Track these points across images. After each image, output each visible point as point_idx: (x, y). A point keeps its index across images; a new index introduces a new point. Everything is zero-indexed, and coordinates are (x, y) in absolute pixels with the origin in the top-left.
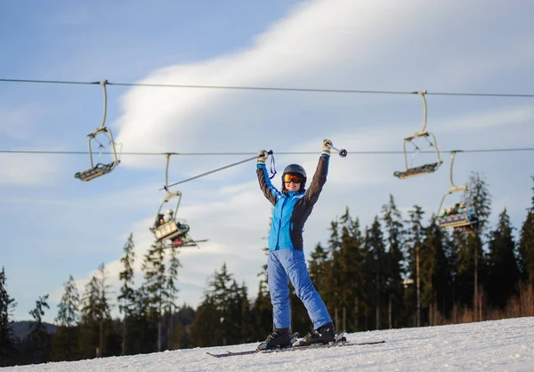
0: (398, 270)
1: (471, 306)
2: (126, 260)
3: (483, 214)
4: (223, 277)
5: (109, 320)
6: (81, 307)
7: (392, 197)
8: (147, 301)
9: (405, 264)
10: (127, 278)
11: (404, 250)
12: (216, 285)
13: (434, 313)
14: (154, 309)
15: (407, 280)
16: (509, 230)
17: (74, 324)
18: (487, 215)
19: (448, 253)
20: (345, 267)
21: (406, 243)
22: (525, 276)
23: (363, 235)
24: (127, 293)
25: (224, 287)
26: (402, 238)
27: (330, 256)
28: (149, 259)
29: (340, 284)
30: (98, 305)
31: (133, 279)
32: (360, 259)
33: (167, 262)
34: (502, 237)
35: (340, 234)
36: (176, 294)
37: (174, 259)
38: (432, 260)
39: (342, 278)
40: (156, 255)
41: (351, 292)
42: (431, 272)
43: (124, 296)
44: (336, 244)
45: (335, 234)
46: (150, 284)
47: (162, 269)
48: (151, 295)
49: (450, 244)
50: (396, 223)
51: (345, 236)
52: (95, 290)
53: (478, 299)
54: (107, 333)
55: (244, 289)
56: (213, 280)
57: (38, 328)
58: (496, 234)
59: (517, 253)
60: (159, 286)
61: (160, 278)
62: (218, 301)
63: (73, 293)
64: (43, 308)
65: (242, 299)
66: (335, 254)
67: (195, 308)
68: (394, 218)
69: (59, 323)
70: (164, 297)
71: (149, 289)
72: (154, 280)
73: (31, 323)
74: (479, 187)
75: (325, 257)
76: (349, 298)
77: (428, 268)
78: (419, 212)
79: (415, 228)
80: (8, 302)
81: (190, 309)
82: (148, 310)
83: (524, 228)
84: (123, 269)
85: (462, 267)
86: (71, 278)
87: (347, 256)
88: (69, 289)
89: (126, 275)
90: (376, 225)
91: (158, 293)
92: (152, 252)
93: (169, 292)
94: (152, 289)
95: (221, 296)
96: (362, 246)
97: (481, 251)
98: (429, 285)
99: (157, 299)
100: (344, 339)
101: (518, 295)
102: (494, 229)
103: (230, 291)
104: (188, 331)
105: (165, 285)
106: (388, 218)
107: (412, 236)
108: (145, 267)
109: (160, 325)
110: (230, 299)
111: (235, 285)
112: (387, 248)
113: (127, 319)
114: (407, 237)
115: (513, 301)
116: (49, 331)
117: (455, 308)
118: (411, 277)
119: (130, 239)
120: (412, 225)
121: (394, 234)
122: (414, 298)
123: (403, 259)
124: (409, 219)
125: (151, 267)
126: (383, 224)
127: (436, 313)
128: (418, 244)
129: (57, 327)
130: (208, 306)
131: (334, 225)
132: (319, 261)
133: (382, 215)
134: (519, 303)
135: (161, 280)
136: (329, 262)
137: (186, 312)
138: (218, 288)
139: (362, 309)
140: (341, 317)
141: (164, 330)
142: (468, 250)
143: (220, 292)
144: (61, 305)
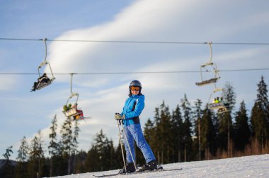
0: (189, 132)
1: (226, 150)
2: (53, 128)
3: (232, 103)
4: (101, 136)
5: (43, 158)
6: (29, 152)
7: (185, 95)
8: (62, 149)
9: (193, 129)
10: (53, 137)
11: (192, 121)
12: (97, 140)
13: (207, 153)
14: (66, 153)
15: (194, 137)
16: (245, 111)
17: (26, 160)
18: (234, 103)
19: (214, 123)
20: (162, 131)
21: (193, 118)
22: (254, 134)
23: (171, 114)
24: (53, 145)
25: (101, 141)
26: (191, 116)
27: (155, 125)
28: (64, 128)
29: (160, 139)
30: (38, 151)
31: (56, 138)
32: (170, 126)
33: (73, 129)
34: (242, 114)
35: (160, 114)
36: (78, 145)
37: (77, 127)
38: (206, 126)
39: (162, 136)
40: (68, 125)
41: (165, 143)
42: (206, 132)
44: (158, 119)
45: (157, 114)
46: (64, 140)
47: (71, 132)
48: (65, 146)
49: (216, 118)
50: (188, 108)
51: (163, 115)
52: (36, 143)
53: (230, 145)
54: (42, 165)
55: (111, 142)
56: (96, 137)
57: (7, 163)
58: (239, 113)
59: (249, 123)
60: (69, 141)
61: (69, 137)
62: (98, 148)
63: (25, 145)
64: (10, 153)
65: (111, 147)
66: (158, 124)
67: (87, 152)
68: (187, 106)
69: (18, 160)
70: (71, 147)
71: (64, 142)
72: (67, 138)
73: (4, 160)
74: (230, 90)
75: (152, 125)
76: (164, 146)
77: (204, 130)
78: (200, 102)
79: (198, 111)
81: (84, 152)
82: (63, 153)
83: (253, 110)
84: (51, 132)
85: (222, 130)
86: (25, 137)
87: (164, 126)
88: (23, 143)
89: (53, 135)
90: (178, 109)
91: (69, 144)
92: (65, 124)
93: (74, 144)
94: (66, 143)
95: (100, 146)
96: (171, 120)
97: (231, 122)
98: (205, 140)
99: (68, 148)
100: (161, 168)
101: (250, 143)
102: (238, 111)
103: (105, 143)
104: (83, 163)
105: (72, 141)
106: (183, 105)
107: (196, 115)
108: (62, 131)
109: (69, 161)
110: (104, 147)
111: (107, 140)
112: (184, 121)
113: (52, 158)
114: (194, 115)
115: (248, 147)
116: (13, 164)
117: (218, 150)
118: (196, 135)
119: (55, 118)
120: (196, 109)
121: (187, 114)
122: (197, 146)
123: (191, 126)
124: (194, 106)
125: (65, 131)
126: (181, 108)
127: (209, 153)
128: (199, 118)
129: (18, 162)
130: (93, 151)
131: (157, 110)
132: (149, 127)
133: (180, 104)
134: (251, 148)
135: (70, 138)
136: (154, 128)
137: (82, 154)
138: (98, 142)
139: (171, 152)
140: (160, 155)
141: (71, 164)
142: (224, 121)
143: (99, 144)
144: (19, 151)
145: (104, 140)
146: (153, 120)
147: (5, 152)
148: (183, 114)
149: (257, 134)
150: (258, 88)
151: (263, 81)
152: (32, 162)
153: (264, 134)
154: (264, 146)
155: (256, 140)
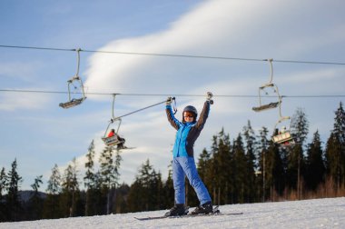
0: (251, 166)
1: (295, 189)
2: (89, 156)
3: (303, 133)
4: (147, 167)
5: (78, 191)
6: (61, 183)
7: (249, 122)
8: (101, 181)
9: (257, 162)
10: (90, 167)
11: (256, 153)
12: (142, 172)
13: (274, 193)
14: (105, 186)
15: (257, 172)
16: (319, 143)
17: (57, 193)
18: (306, 134)
19: (282, 156)
20: (220, 163)
22: (328, 171)
23: (232, 144)
24: (90, 175)
25: (147, 173)
26: (255, 147)
27: (211, 156)
28: (104, 156)
29: (217, 173)
30: (72, 182)
31: (93, 167)
32: (230, 158)
33: (114, 158)
34: (315, 147)
35: (218, 143)
36: (119, 177)
37: (118, 156)
38: (273, 160)
39: (219, 169)
41: (223, 178)
42: (271, 167)
43: (87, 177)
44: (215, 149)
45: (215, 143)
46: (104, 171)
47: (111, 161)
48: (104, 177)
49: (284, 150)
50: (251, 137)
51: (221, 144)
52: (70, 173)
53: (300, 184)
54: (77, 199)
55: (159, 175)
56: (141, 169)
57: (35, 195)
58: (312, 145)
59: (324, 157)
60: (109, 172)
61: (110, 167)
62: (144, 182)
63: (57, 175)
64: (39, 183)
65: (158, 181)
66: (215, 155)
67: (130, 185)
68: (250, 134)
69: (48, 192)
70: (112, 179)
71: (103, 173)
72: (106, 168)
73: (31, 192)
74: (301, 117)
75: (208, 156)
76: (222, 182)
77: (270, 165)
78: (265, 131)
79: (263, 141)
80: (18, 179)
81: (127, 186)
82: (102, 186)
83: (328, 142)
84: (87, 161)
85: (290, 165)
86: (56, 166)
87: (222, 157)
88: (55, 172)
89: (89, 165)
90: (240, 138)
91: (108, 176)
92: (105, 152)
93: (114, 175)
94: (105, 174)
95: (145, 179)
96: (231, 151)
97: (302, 155)
98: (270, 175)
99: (108, 179)
100: (218, 211)
101: (324, 182)
102: (311, 142)
103: (151, 176)
104: (126, 199)
105: (112, 172)
106: (246, 134)
107: (261, 145)
108: (101, 160)
109: (108, 196)
110: (151, 181)
111: (154, 172)
112: (246, 152)
113: (89, 191)
114: (258, 146)
115: (321, 186)
116: (42, 197)
117: (286, 189)
118: (260, 170)
119: (92, 143)
120: (261, 139)
121: (250, 144)
122: (261, 183)
123: (255, 159)
124: (259, 135)
125: (104, 160)
126: (244, 137)
128: (264, 150)
130: (137, 184)
131: (215, 138)
132: (204, 159)
133: (243, 133)
134: (324, 187)
135: (110, 169)
136: (210, 160)
137: (124, 188)
138: (144, 174)
139: (230, 189)
140: (217, 193)
141: (111, 198)
142: (294, 154)
143: (145, 176)
144: (50, 182)
145: (150, 172)
146: (209, 150)
147: (34, 182)
148: (245, 145)
149: (333, 170)
150: (336, 116)
151: (341, 108)
152: (65, 195)
153: (340, 171)
154: (340, 186)
155: (331, 178)
